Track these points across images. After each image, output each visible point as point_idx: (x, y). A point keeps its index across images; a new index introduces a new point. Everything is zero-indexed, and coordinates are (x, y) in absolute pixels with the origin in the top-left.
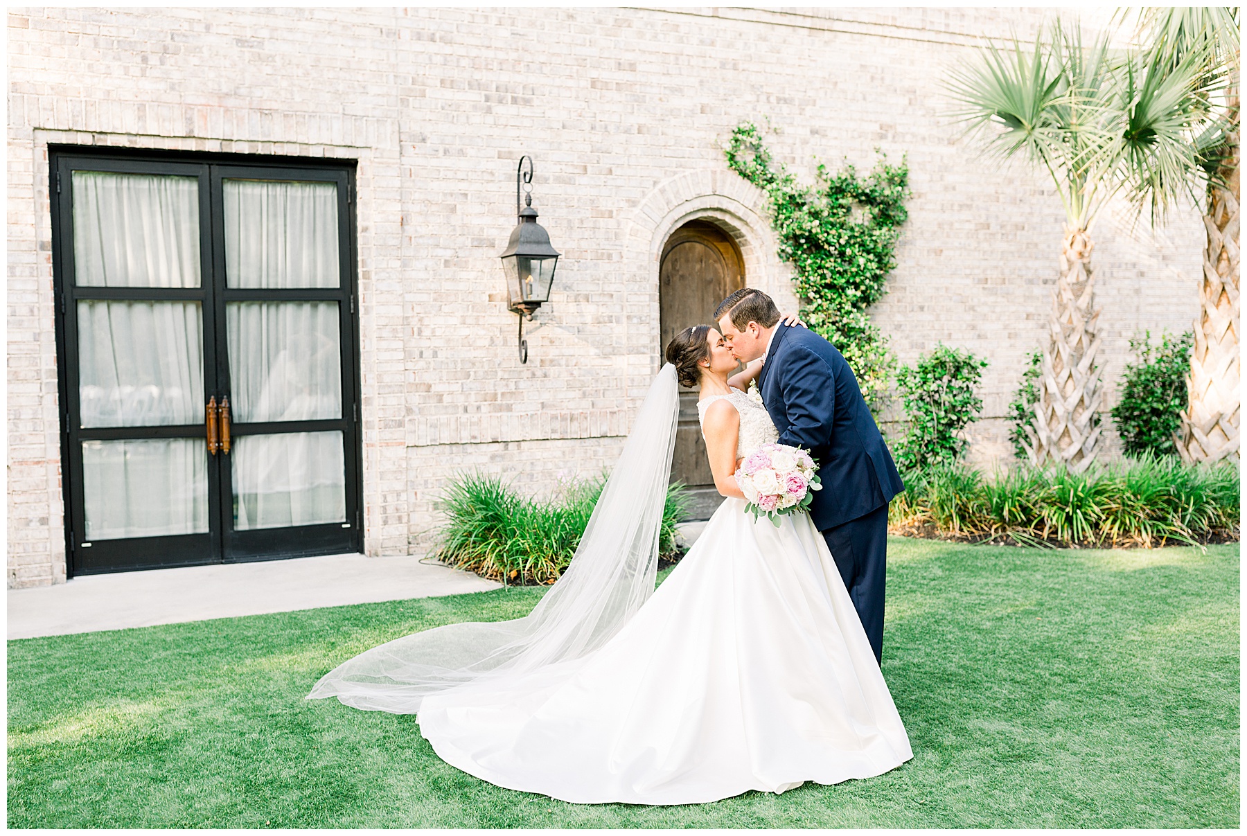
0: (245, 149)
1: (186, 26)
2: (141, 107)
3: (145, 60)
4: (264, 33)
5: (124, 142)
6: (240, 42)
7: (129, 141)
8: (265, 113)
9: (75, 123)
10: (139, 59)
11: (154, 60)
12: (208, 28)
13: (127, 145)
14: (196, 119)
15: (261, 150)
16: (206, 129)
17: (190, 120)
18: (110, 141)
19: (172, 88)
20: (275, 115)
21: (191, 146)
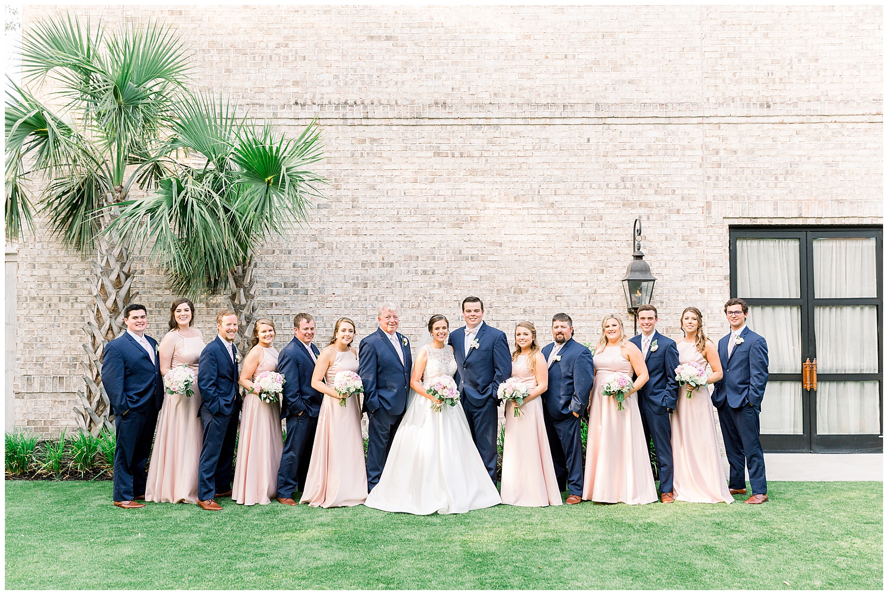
0: (828, 222)
1: (798, 159)
2: (776, 204)
3: (776, 178)
4: (839, 159)
5: (766, 222)
6: (827, 164)
7: (769, 221)
8: (840, 202)
9: (743, 214)
10: (774, 179)
11: (781, 178)
12: (809, 158)
13: (768, 223)
14: (803, 208)
15: (837, 222)
16: (808, 213)
17: (800, 209)
18: (759, 222)
19: (790, 192)
20: (845, 203)
21: (800, 222)
